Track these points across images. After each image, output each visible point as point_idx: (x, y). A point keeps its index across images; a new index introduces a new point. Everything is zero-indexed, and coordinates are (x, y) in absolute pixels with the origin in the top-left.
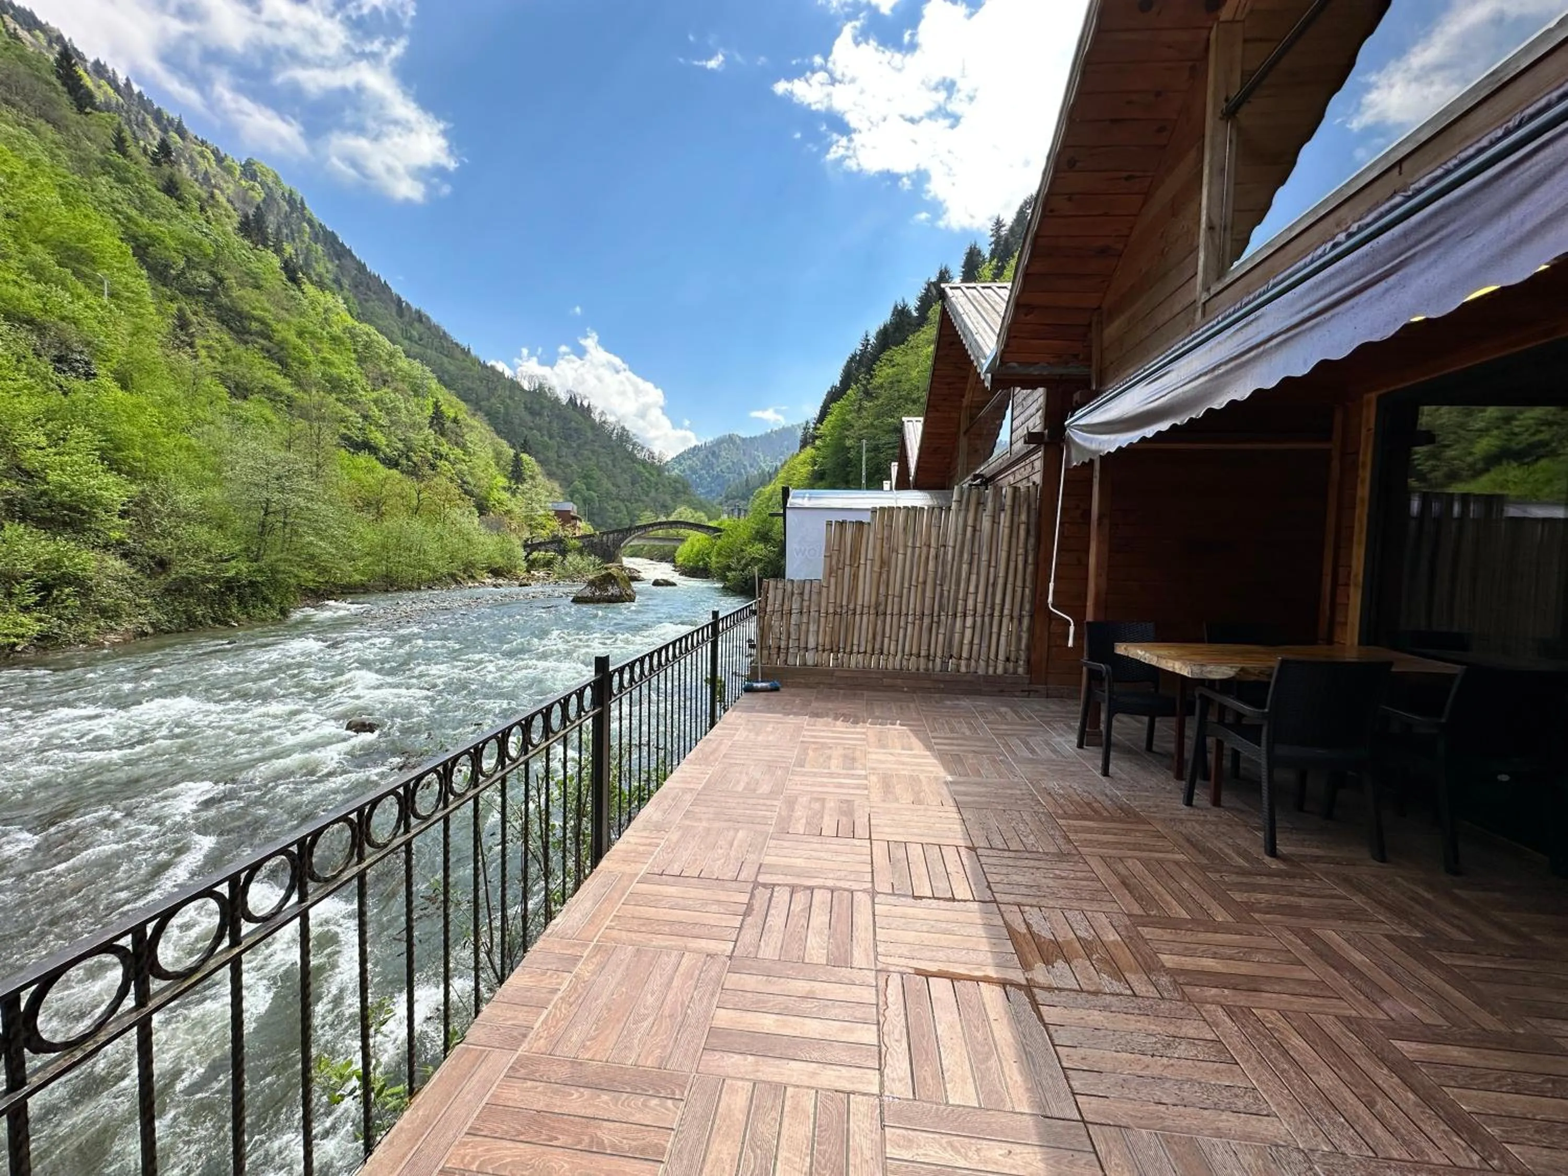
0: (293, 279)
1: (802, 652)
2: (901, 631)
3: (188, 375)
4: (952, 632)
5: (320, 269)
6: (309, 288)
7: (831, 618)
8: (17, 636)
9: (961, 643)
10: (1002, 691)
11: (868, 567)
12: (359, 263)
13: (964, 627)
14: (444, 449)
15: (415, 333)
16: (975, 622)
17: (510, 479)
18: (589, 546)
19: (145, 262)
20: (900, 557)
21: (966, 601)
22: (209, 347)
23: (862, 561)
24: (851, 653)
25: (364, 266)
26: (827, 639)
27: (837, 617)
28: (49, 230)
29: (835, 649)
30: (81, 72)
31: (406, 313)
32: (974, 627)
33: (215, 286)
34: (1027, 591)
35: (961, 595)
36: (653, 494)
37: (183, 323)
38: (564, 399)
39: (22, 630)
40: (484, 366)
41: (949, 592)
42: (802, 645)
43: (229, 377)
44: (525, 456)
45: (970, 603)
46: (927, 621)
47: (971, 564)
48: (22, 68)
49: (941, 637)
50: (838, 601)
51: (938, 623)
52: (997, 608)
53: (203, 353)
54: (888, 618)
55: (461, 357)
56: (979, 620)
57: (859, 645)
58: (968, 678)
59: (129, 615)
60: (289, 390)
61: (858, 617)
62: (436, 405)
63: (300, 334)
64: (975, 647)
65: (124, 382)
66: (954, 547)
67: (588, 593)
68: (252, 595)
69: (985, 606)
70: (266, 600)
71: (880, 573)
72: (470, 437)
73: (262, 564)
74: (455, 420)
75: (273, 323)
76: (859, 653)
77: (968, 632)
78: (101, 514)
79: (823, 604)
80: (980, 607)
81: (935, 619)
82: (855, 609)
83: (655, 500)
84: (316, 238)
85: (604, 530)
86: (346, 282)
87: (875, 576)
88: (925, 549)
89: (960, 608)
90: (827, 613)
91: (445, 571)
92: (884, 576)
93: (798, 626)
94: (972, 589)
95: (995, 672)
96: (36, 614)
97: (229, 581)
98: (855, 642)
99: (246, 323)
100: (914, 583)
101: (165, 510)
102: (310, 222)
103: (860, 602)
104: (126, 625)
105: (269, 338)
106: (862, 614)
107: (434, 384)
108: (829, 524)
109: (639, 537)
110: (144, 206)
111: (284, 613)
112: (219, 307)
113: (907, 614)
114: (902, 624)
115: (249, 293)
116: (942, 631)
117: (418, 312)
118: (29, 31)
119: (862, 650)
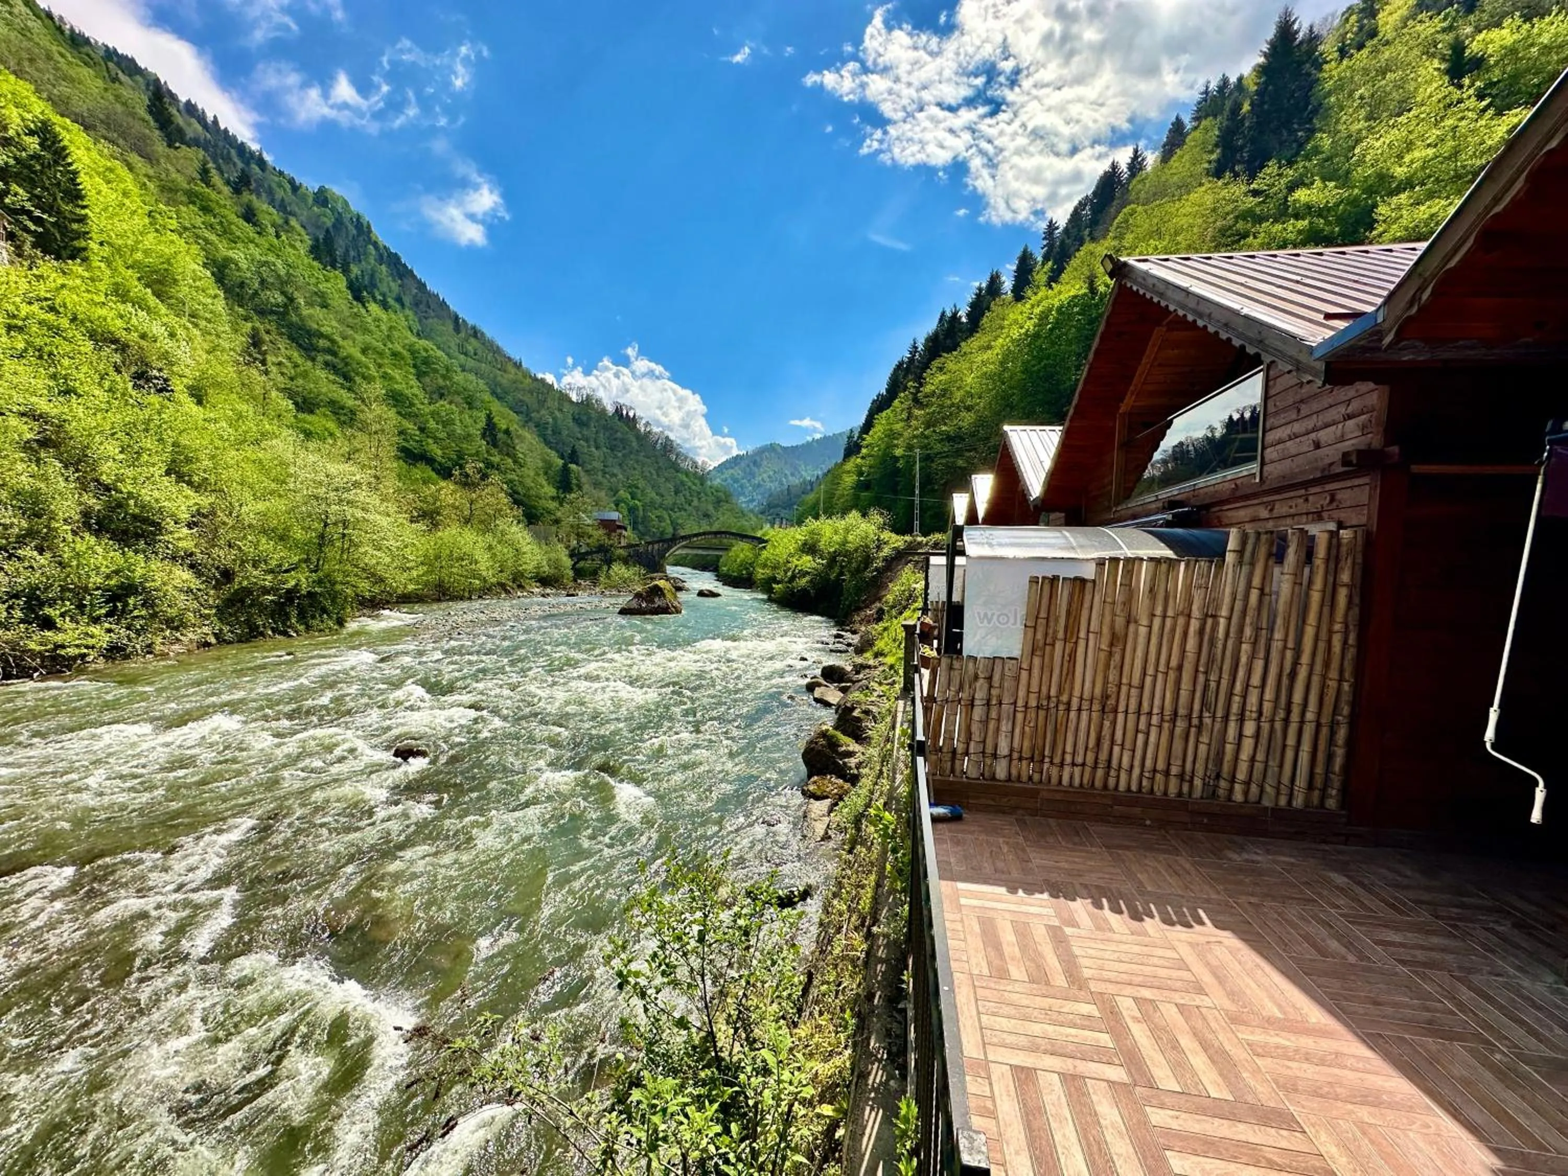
0: (358, 298)
1: (988, 761)
2: (1141, 737)
3: (258, 390)
4: (1223, 741)
5: (384, 289)
6: (374, 308)
7: (1032, 714)
8: (87, 647)
9: (1236, 758)
11: (1091, 643)
12: (419, 282)
13: (1241, 735)
14: (496, 459)
15: (470, 348)
16: (1259, 728)
17: (558, 488)
18: (635, 557)
19: (223, 284)
20: (1143, 631)
21: (1244, 697)
22: (280, 364)
23: (1082, 634)
24: (1062, 764)
25: (424, 285)
26: (1026, 744)
27: (1042, 713)
28: (139, 256)
29: (1036, 758)
30: (174, 111)
31: (462, 328)
32: (1257, 736)
33: (285, 306)
34: (1346, 686)
35: (1238, 688)
36: (695, 503)
37: (256, 341)
38: (610, 409)
39: (91, 642)
40: (535, 379)
41: (1219, 683)
42: (989, 750)
43: (297, 393)
44: (573, 466)
45: (1253, 699)
46: (1181, 725)
47: (1255, 643)
48: (119, 108)
49: (1203, 748)
50: (1044, 689)
51: (1200, 728)
52: (1296, 711)
53: (274, 369)
54: (1121, 717)
55: (513, 370)
56: (1266, 726)
57: (1074, 754)
58: (1247, 810)
59: (194, 625)
60: (350, 403)
61: (1073, 715)
62: (489, 418)
63: (364, 351)
64: (1259, 766)
65: (198, 395)
66: (1229, 619)
67: (634, 605)
68: (311, 605)
69: (1275, 708)
70: (324, 610)
71: (1110, 654)
72: (521, 448)
73: (320, 574)
74: (507, 432)
75: (339, 339)
76: (1073, 764)
77: (1248, 744)
78: (171, 526)
79: (1022, 693)
80: (1267, 707)
81: (1195, 721)
82: (1069, 704)
83: (697, 509)
84: (380, 260)
85: (649, 539)
86: (407, 300)
87: (1102, 656)
88: (1182, 620)
89: (1235, 708)
90: (1026, 706)
91: (494, 580)
92: (1117, 657)
93: (985, 722)
94: (1256, 680)
95: (1289, 802)
96: (107, 625)
97: (289, 591)
98: (1069, 749)
99: (314, 341)
100: (1162, 668)
101: (230, 522)
102: (375, 245)
103: (1077, 693)
104: (191, 635)
105: (334, 354)
106: (1079, 710)
107: (487, 397)
108: (1034, 580)
109: (684, 547)
110: (226, 232)
111: (341, 623)
112: (290, 325)
113: (1150, 714)
114: (1142, 726)
115: (317, 312)
116: (1205, 739)
117: (474, 328)
118: (130, 76)
119: (1079, 760)
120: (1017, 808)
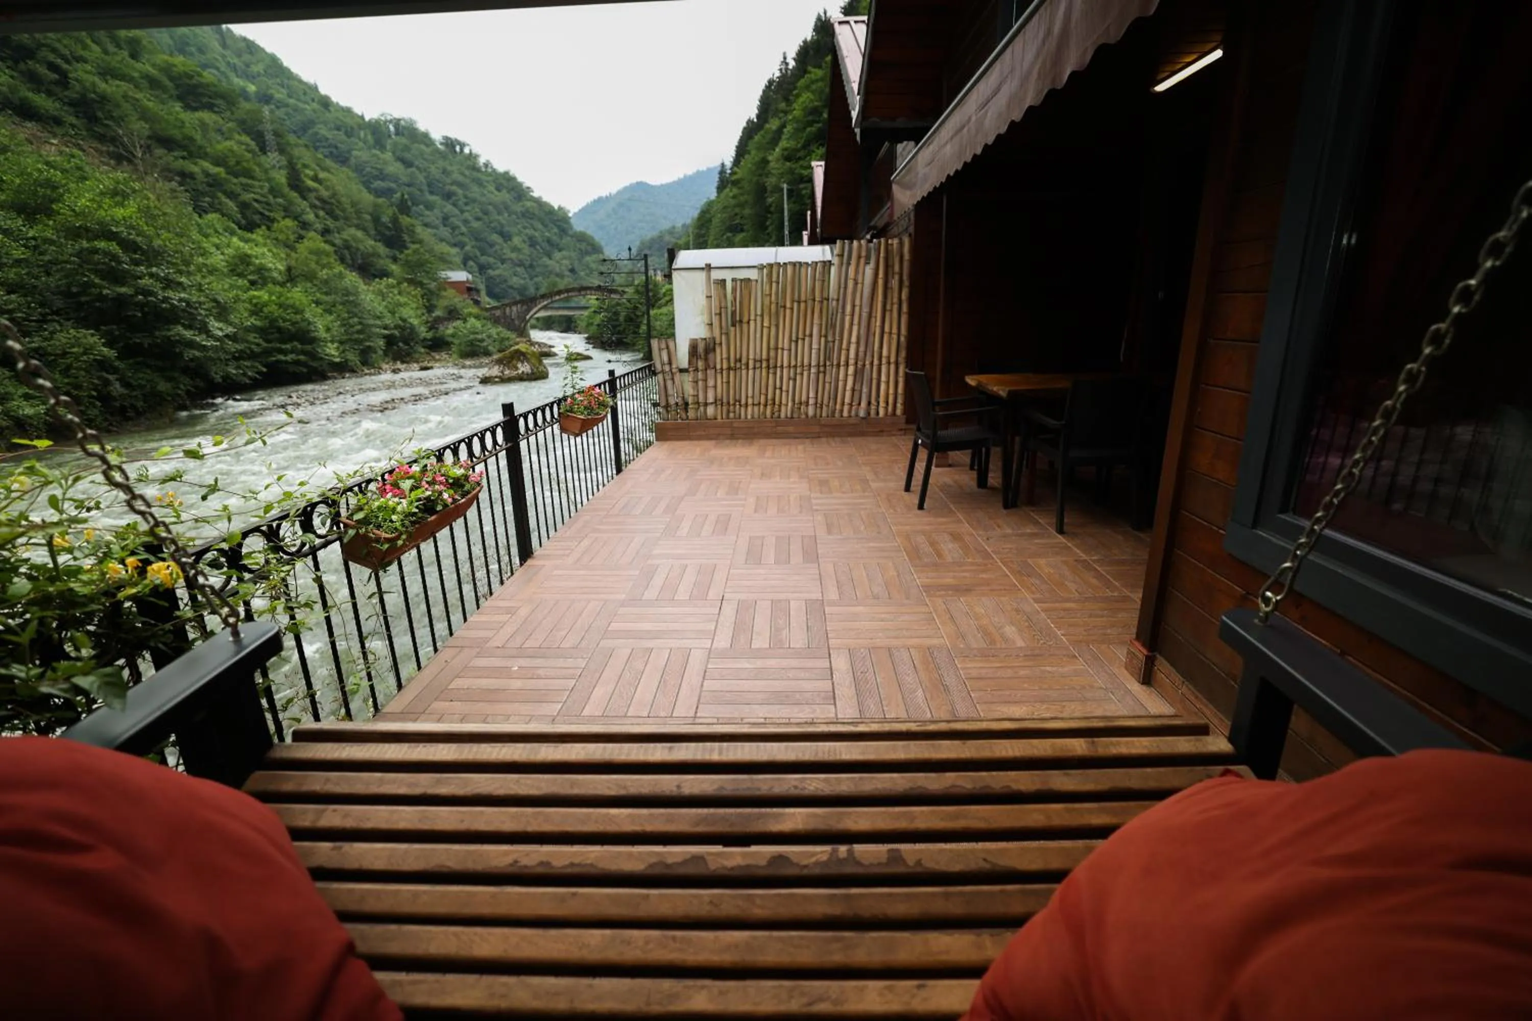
2: (791, 382)
4: (837, 380)
10: (882, 431)
13: (846, 375)
16: (856, 370)
18: (492, 319)
20: (788, 311)
21: (848, 351)
24: (747, 405)
32: (855, 375)
35: (844, 346)
41: (833, 342)
44: (405, 219)
46: (813, 370)
49: (827, 386)
51: (824, 373)
54: (779, 370)
56: (860, 367)
57: (753, 397)
58: (852, 421)
66: (837, 300)
67: (496, 372)
69: (865, 353)
76: (754, 405)
77: (851, 379)
80: (861, 355)
81: (822, 369)
82: (747, 365)
85: (506, 302)
88: (810, 303)
89: (843, 358)
92: (774, 332)
95: (876, 414)
98: (750, 394)
100: (801, 336)
106: (754, 368)
109: (545, 308)
113: (796, 366)
114: (792, 375)
116: (827, 380)
119: (756, 401)
120: (719, 434)
